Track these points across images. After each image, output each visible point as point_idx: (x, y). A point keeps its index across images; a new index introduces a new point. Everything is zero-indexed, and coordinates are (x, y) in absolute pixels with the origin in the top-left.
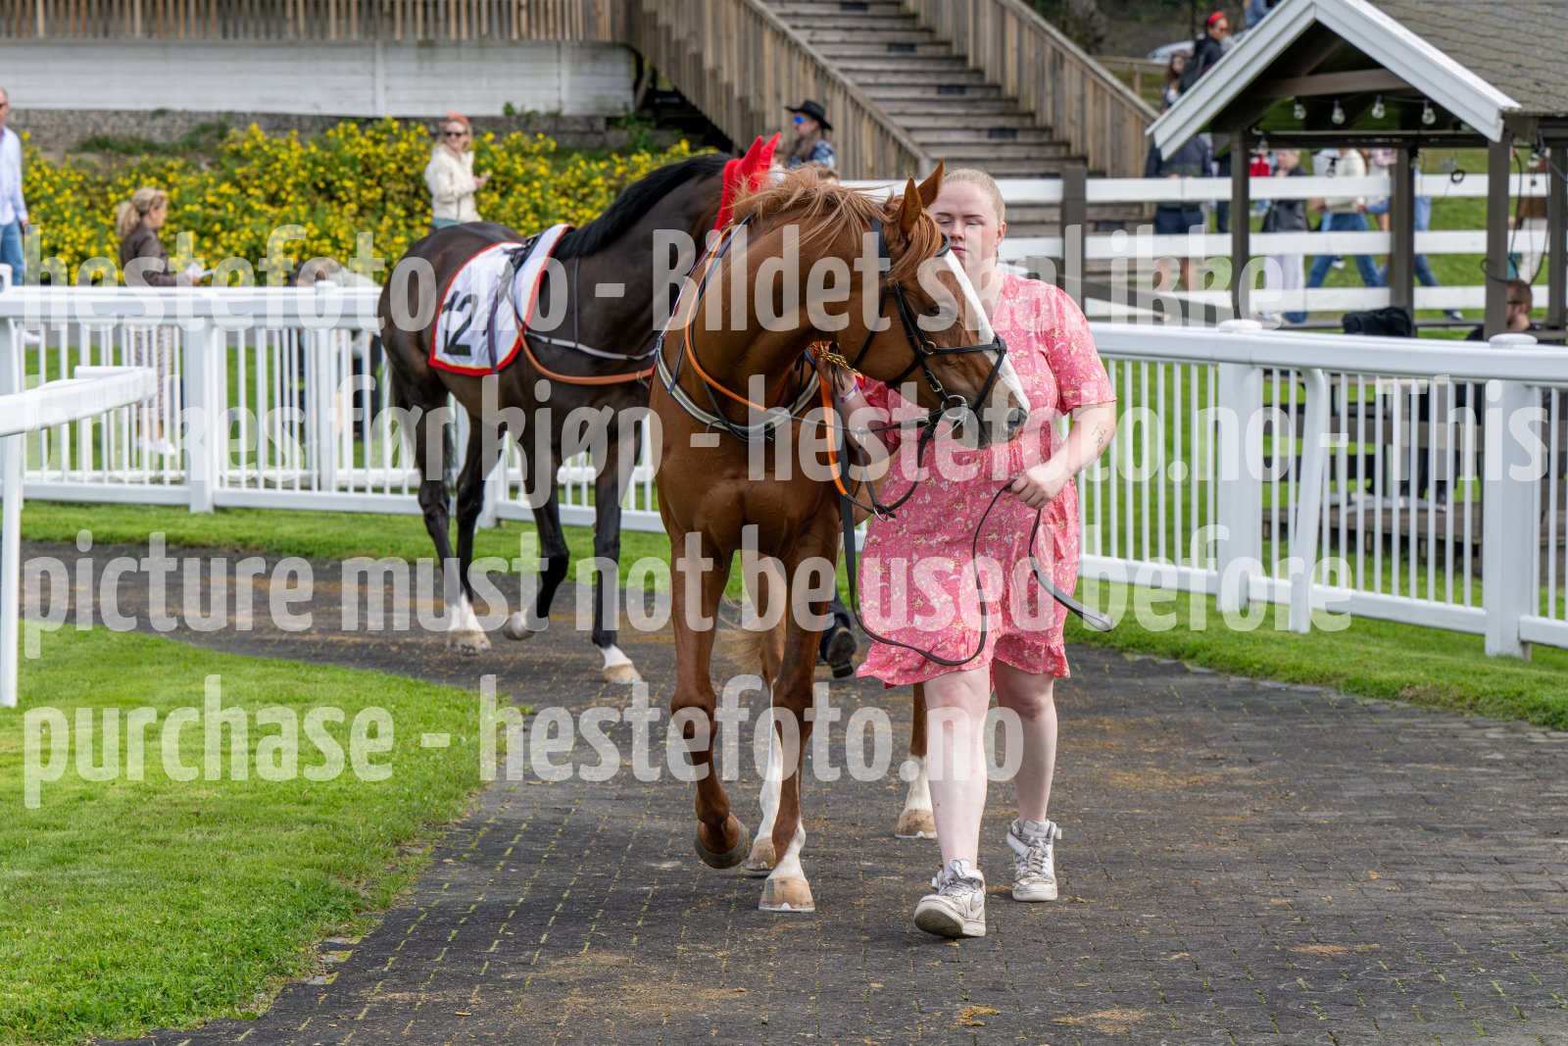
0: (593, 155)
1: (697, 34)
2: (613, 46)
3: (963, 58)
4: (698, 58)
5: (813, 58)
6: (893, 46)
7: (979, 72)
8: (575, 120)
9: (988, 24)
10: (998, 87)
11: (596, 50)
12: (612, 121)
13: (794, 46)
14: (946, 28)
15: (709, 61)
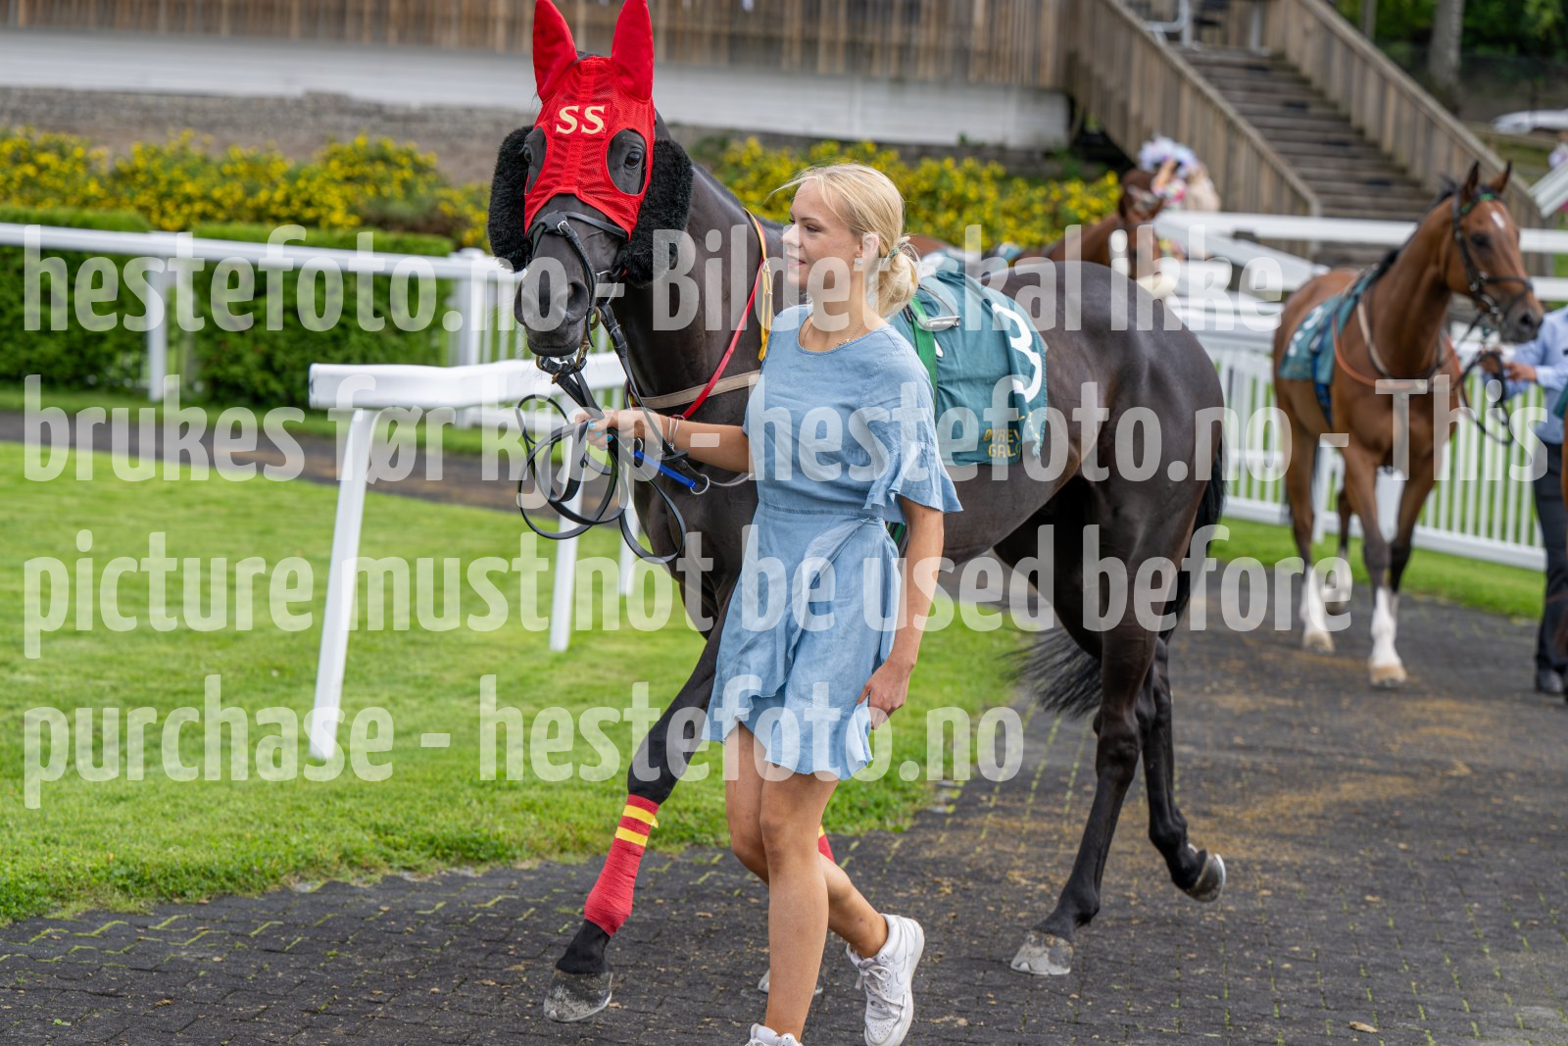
0: (1034, 181)
1: (1125, 85)
2: (1053, 91)
3: (1347, 119)
4: (1124, 107)
5: (1221, 112)
6: (1289, 105)
7: (1361, 132)
8: (1015, 151)
9: (1372, 91)
10: (1375, 146)
11: (1037, 93)
12: (1048, 155)
13: (1208, 101)
14: (1335, 92)
15: (1134, 107)
